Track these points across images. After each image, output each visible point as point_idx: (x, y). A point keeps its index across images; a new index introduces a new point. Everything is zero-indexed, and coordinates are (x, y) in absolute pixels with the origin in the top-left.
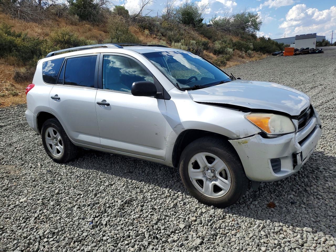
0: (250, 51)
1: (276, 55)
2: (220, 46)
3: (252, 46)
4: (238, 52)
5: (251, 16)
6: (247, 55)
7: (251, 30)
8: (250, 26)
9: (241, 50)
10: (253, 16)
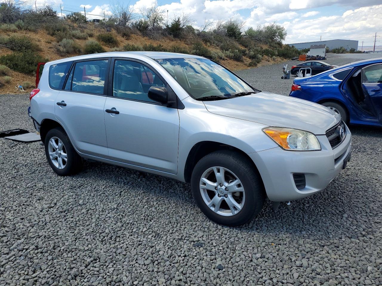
0: (274, 57)
1: (294, 59)
2: (253, 53)
3: (277, 53)
4: (266, 57)
5: (278, 28)
6: (272, 59)
7: (278, 39)
8: (277, 36)
9: (268, 56)
10: (279, 29)
